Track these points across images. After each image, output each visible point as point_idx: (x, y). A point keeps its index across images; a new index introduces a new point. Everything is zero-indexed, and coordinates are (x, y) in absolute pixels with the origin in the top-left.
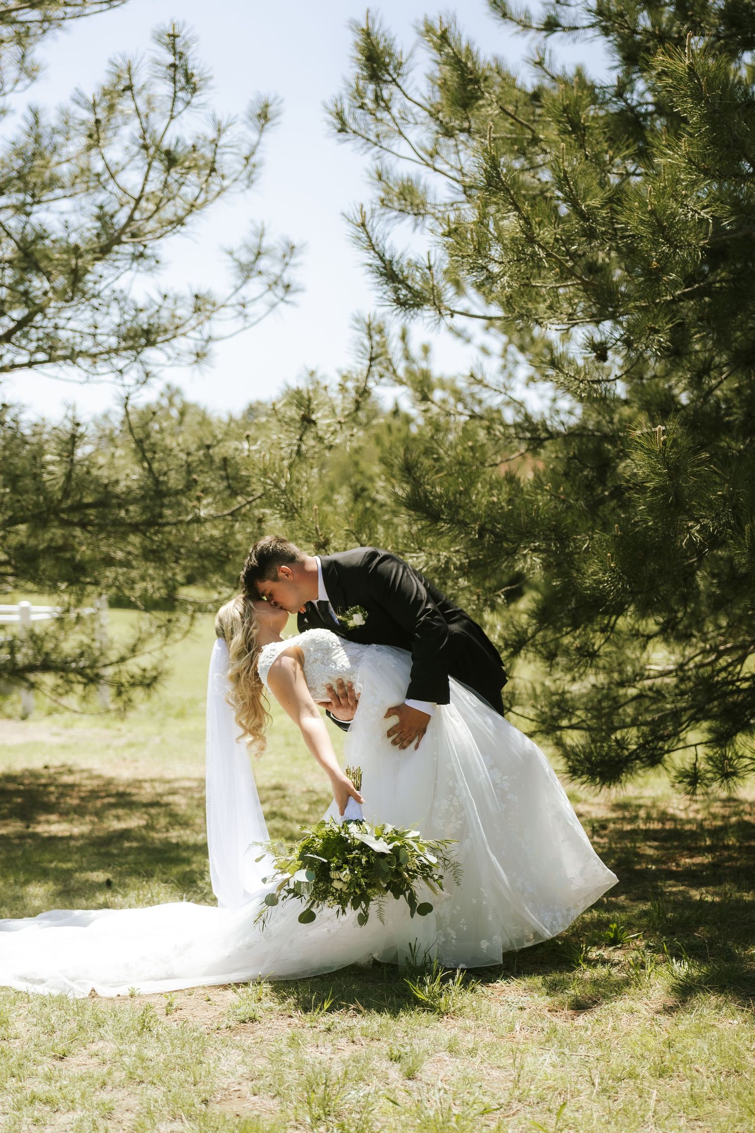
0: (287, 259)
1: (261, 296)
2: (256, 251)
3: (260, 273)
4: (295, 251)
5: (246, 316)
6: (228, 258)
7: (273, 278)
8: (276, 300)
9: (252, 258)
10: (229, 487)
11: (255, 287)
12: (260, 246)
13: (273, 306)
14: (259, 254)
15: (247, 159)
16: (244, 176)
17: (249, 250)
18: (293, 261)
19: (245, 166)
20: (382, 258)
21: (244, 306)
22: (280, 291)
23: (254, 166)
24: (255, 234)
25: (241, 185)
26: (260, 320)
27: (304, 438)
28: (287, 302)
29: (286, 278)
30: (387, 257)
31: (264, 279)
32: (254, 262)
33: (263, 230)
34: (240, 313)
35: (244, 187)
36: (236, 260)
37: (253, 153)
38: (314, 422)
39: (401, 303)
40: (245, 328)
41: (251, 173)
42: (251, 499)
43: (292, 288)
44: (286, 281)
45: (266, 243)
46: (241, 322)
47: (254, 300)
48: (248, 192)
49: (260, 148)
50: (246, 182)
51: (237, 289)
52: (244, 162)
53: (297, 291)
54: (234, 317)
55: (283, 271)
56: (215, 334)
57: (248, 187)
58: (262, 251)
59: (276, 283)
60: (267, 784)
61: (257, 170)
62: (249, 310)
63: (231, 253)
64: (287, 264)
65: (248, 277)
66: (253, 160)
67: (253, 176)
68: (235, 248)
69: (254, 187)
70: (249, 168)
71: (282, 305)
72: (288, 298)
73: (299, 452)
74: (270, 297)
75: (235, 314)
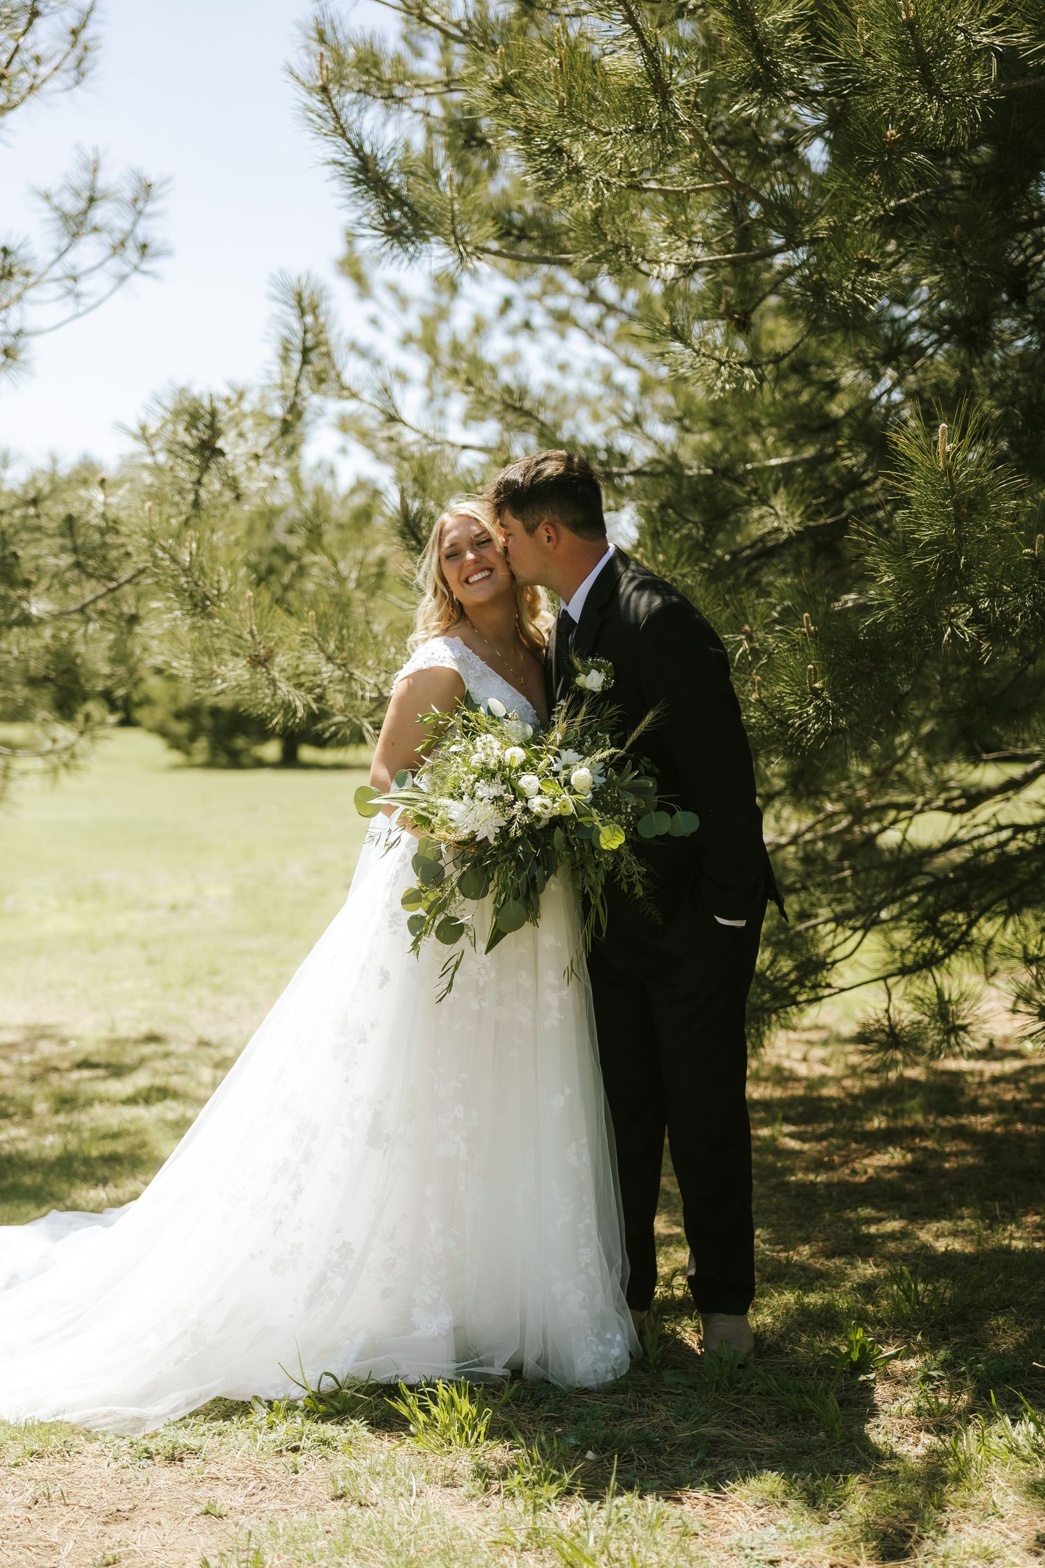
0: (140, 205)
1: (101, 265)
2: (86, 194)
3: (96, 229)
4: (155, 192)
5: (78, 296)
6: (43, 205)
7: (118, 236)
8: (127, 269)
9: (82, 204)
10: (78, 565)
11: (89, 251)
12: (92, 188)
13: (123, 278)
14: (92, 200)
15: (75, 33)
16: (71, 61)
17: (77, 194)
18: (150, 208)
19: (73, 45)
20: (358, 152)
21: (75, 279)
22: (132, 254)
23: (86, 49)
24: (85, 168)
25: (68, 78)
26: (100, 302)
27: (205, 480)
28: (145, 273)
29: (141, 233)
30: (367, 149)
31: (105, 237)
32: (85, 212)
33: (96, 162)
34: (70, 292)
35: (70, 82)
36: (57, 209)
37: (84, 26)
38: (221, 453)
39: (395, 233)
40: (77, 316)
41: (80, 61)
42: (113, 585)
43: (150, 250)
44: (141, 239)
45: (102, 182)
46: (69, 307)
47: (92, 270)
48: (77, 90)
49: (94, 15)
50: (73, 73)
51: (62, 254)
52: (70, 38)
53: (158, 254)
54: (59, 298)
55: (134, 224)
56: (28, 326)
57: (77, 83)
58: (97, 195)
59: (123, 244)
60: (134, 1034)
61: (91, 55)
62: (83, 286)
63: (47, 197)
64: (140, 213)
65: (75, 235)
66: (85, 35)
67: (85, 65)
68: (54, 189)
69: (86, 82)
70: (78, 51)
71: (136, 278)
72: (144, 267)
73: (196, 504)
74: (114, 265)
75: (61, 291)
